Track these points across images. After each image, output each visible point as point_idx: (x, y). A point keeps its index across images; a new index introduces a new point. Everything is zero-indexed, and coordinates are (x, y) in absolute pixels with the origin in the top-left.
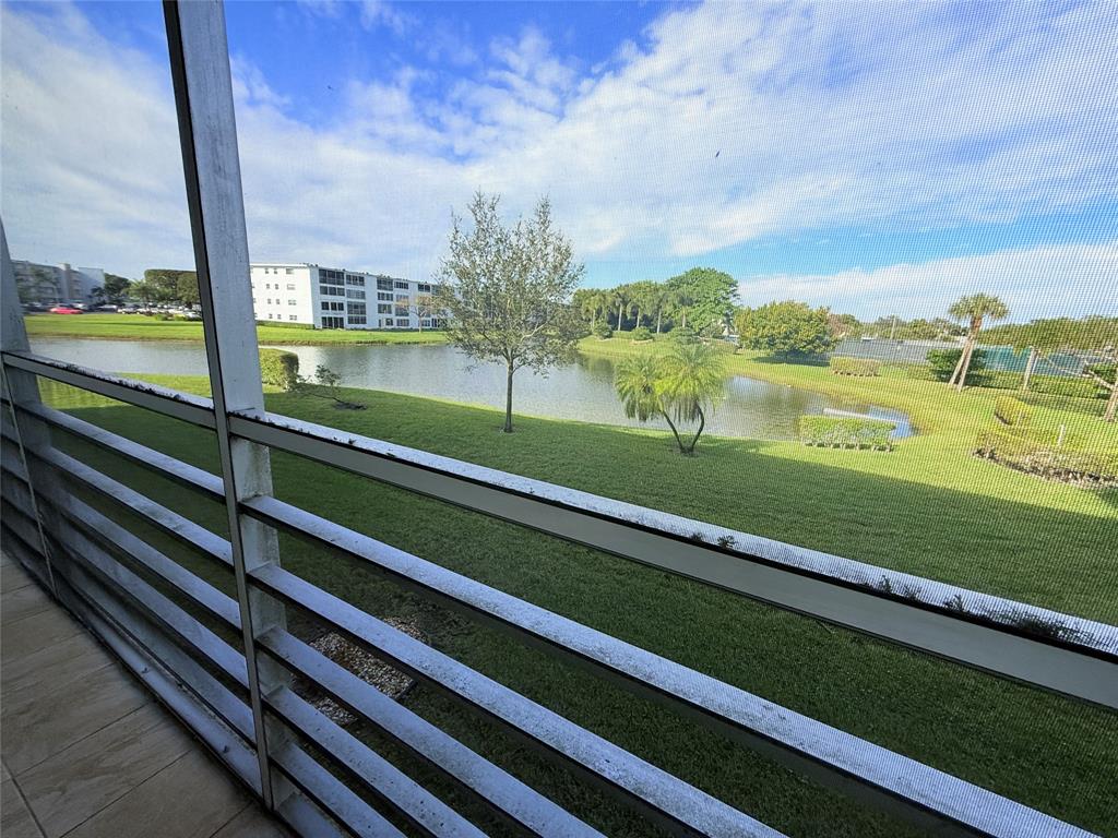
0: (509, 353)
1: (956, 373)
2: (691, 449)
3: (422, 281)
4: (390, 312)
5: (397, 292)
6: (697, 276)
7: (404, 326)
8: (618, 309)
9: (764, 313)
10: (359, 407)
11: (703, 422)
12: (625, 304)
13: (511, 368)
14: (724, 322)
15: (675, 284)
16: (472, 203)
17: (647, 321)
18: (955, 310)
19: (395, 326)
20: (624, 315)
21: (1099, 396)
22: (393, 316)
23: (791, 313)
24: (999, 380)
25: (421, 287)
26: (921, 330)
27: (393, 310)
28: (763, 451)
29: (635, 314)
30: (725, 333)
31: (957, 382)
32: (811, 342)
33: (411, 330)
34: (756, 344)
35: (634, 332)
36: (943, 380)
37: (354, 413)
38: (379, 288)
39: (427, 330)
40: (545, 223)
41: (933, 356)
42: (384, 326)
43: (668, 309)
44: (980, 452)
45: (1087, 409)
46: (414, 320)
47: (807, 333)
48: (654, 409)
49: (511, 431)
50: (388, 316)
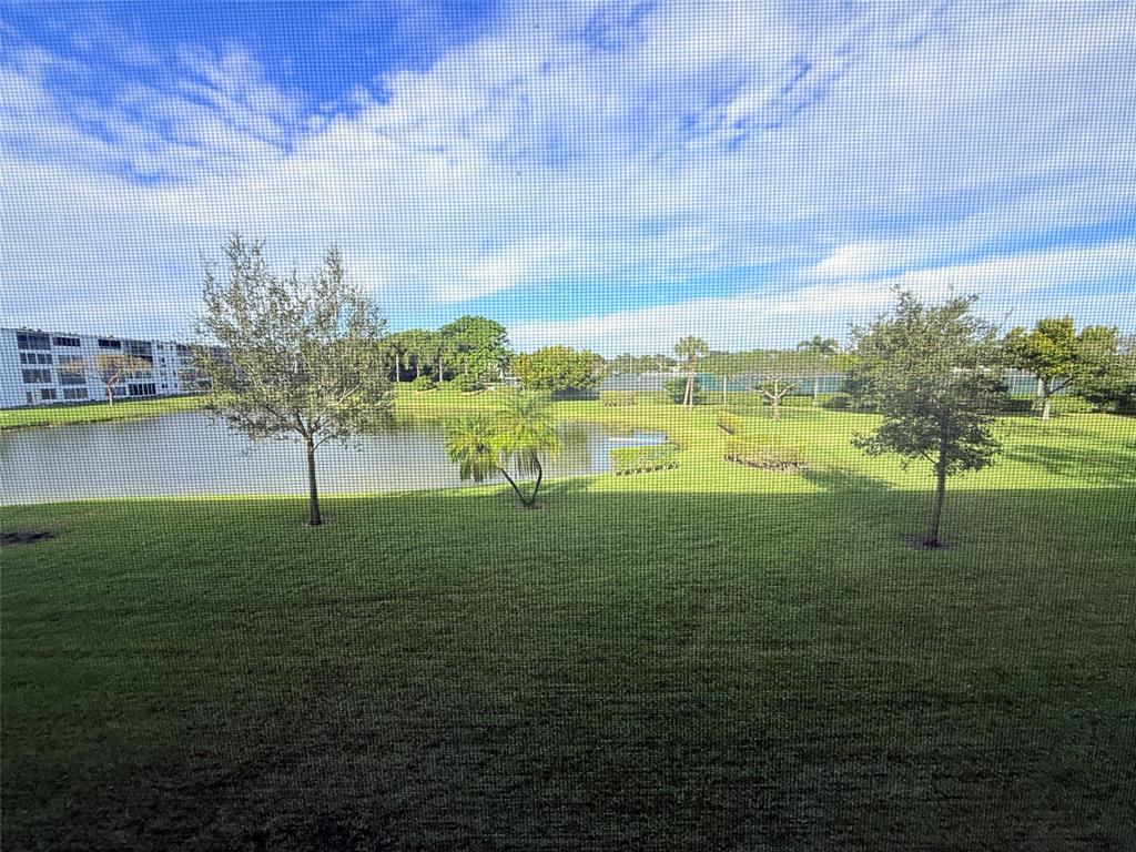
0: (305, 425)
1: (686, 397)
2: (533, 501)
3: (106, 335)
4: (48, 380)
5: (57, 351)
6: (468, 324)
7: (77, 398)
8: (393, 359)
9: (540, 357)
10: (38, 537)
11: (541, 472)
12: (401, 354)
13: (311, 444)
14: (499, 366)
15: (448, 332)
16: (226, 243)
17: (427, 371)
18: (677, 349)
19: (60, 397)
20: (402, 366)
21: (765, 404)
22: (55, 384)
23: (561, 355)
24: (710, 399)
25: (104, 343)
26: (647, 363)
27: (54, 376)
28: (591, 489)
29: (413, 364)
30: (501, 377)
31: (688, 404)
32: (582, 380)
33: (93, 402)
34: (538, 386)
35: (416, 381)
36: (676, 402)
37: (31, 547)
38: (21, 346)
39: (122, 400)
40: (338, 273)
41: (668, 385)
42: (38, 400)
43: (448, 357)
44: (731, 459)
45: (761, 414)
46: (96, 388)
47: (578, 373)
48: (492, 467)
49: (320, 523)
50: (48, 386)
